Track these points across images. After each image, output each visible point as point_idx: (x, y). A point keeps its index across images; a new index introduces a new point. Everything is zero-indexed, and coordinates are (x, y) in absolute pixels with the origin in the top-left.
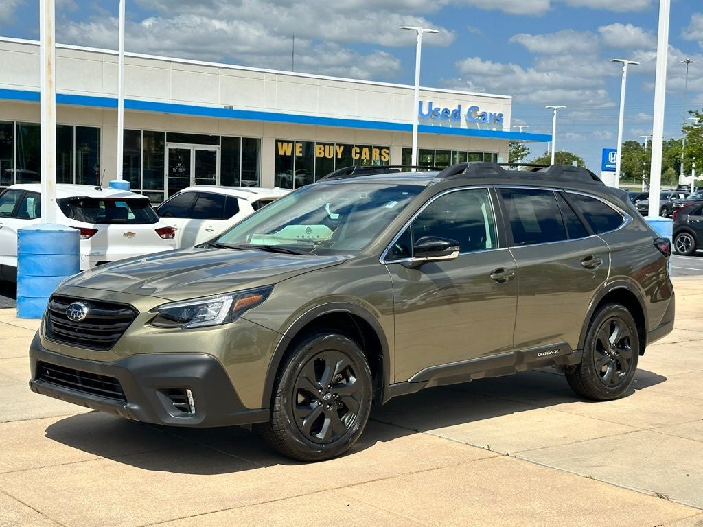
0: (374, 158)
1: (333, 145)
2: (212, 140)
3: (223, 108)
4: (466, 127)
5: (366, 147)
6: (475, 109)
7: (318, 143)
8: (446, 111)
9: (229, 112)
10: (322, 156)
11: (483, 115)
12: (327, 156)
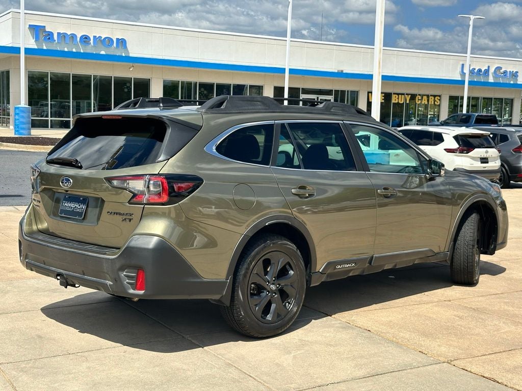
0: (430, 103)
1: (404, 94)
2: (328, 92)
3: (337, 71)
4: (492, 81)
5: (425, 95)
6: (499, 68)
7: (394, 94)
8: (480, 70)
9: (340, 74)
10: (397, 102)
11: (505, 73)
12: (400, 102)
